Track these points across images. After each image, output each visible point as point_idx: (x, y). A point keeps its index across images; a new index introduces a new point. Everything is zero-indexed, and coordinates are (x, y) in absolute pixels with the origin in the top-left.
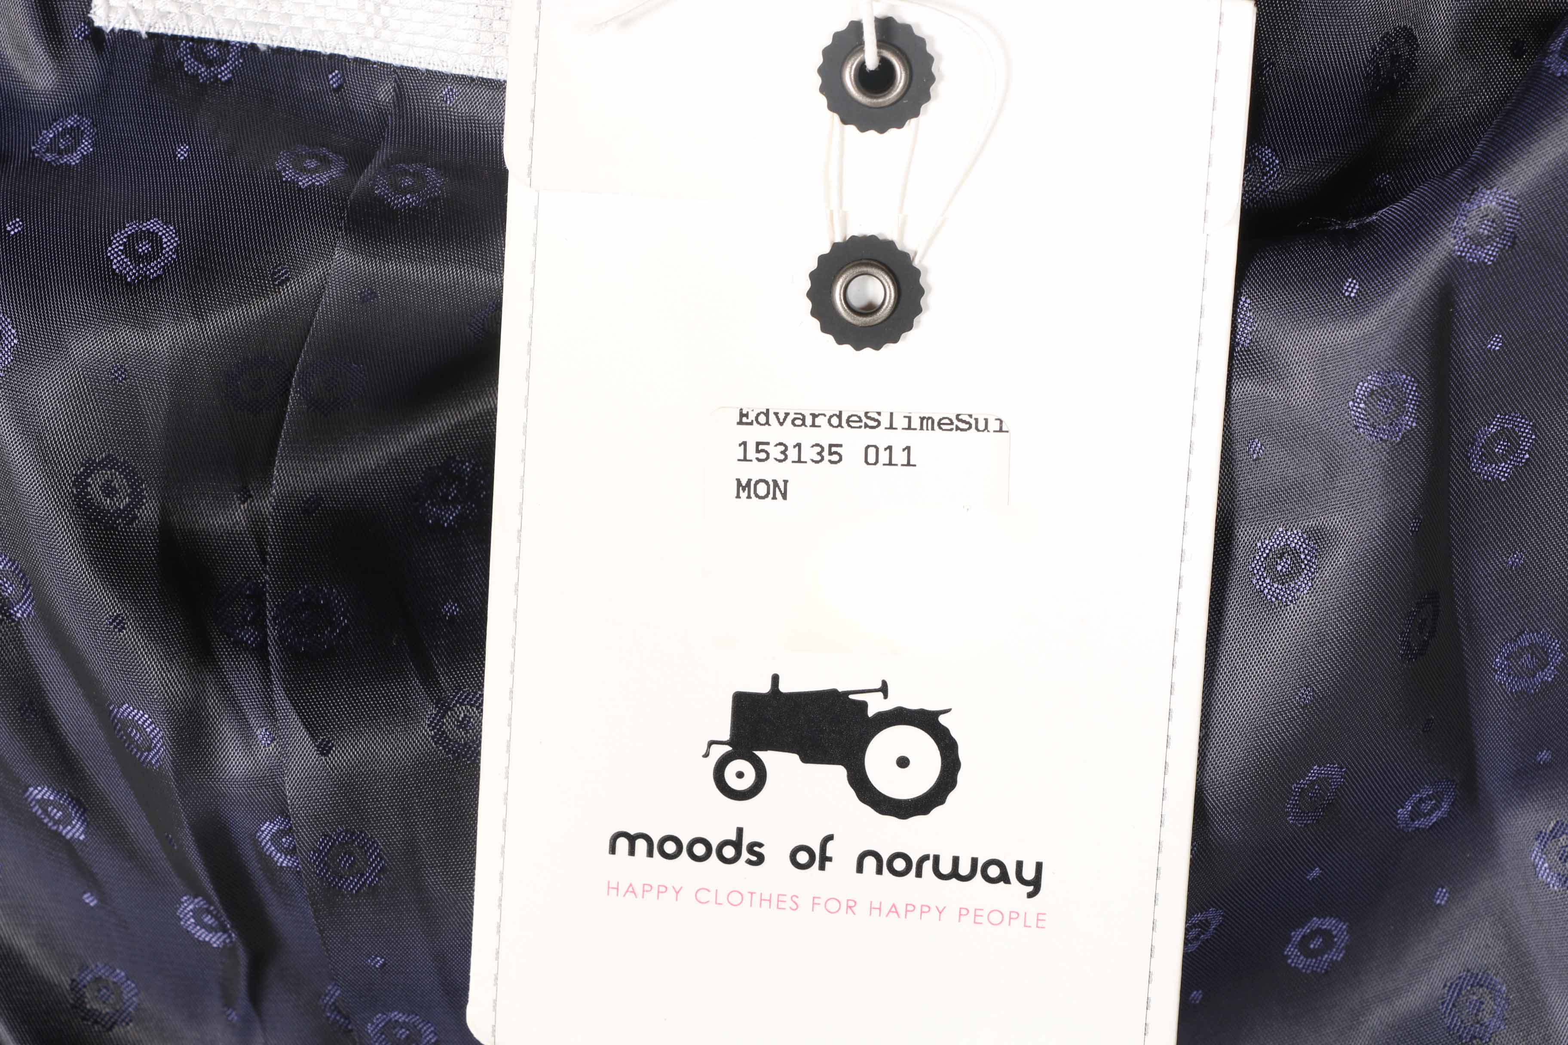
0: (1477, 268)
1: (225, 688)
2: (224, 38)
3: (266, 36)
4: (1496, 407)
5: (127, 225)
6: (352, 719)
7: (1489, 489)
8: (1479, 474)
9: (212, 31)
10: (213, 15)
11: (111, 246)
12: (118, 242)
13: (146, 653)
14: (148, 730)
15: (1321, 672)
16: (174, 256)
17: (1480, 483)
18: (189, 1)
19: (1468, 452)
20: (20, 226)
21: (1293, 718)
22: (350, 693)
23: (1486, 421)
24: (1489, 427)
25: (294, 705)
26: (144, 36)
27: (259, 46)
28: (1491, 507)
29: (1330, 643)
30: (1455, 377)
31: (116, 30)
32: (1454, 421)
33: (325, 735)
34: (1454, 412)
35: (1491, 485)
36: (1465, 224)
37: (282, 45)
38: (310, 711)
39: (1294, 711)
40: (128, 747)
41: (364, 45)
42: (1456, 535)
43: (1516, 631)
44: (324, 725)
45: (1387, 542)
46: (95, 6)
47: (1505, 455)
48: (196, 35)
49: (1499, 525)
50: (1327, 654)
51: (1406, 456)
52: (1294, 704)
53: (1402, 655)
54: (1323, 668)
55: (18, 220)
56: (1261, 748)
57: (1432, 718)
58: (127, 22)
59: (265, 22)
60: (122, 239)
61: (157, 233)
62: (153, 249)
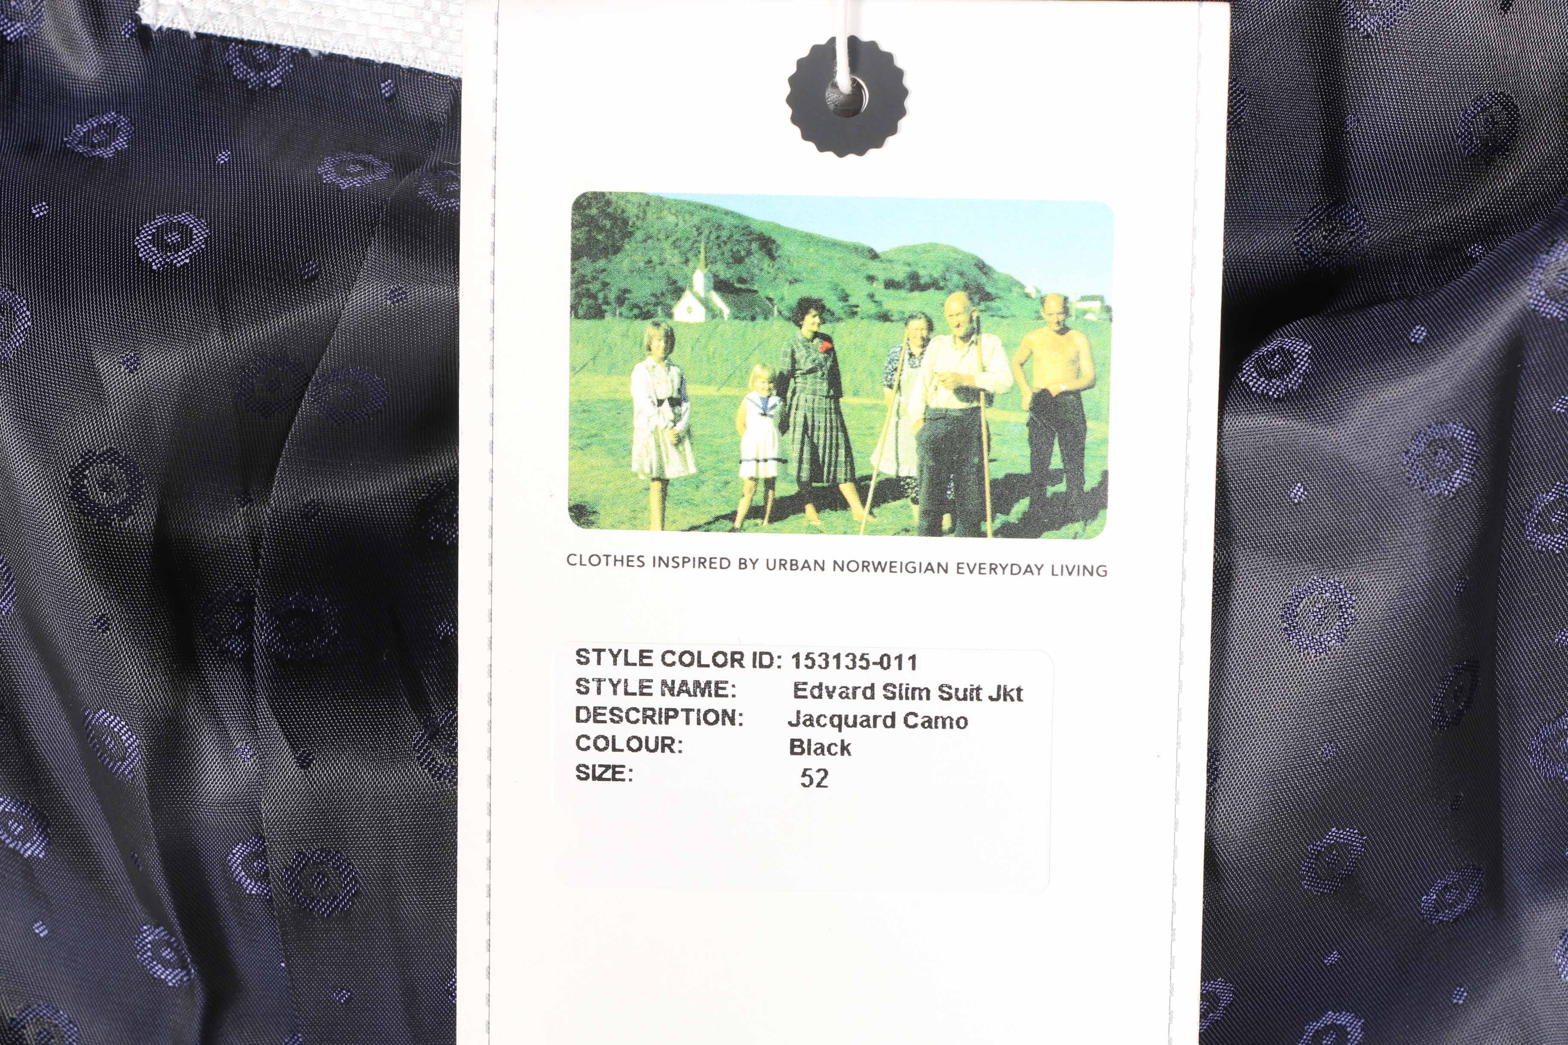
0: (1550, 324)
1: (206, 698)
2: (274, 42)
3: (318, 42)
4: (1556, 473)
5: (158, 217)
6: (335, 732)
7: (1542, 560)
8: (1533, 543)
9: (263, 34)
10: (264, 18)
11: (138, 236)
12: (147, 232)
13: (129, 657)
14: (124, 738)
15: (1346, 728)
16: (203, 246)
17: (1533, 553)
18: (240, 2)
19: (1523, 519)
20: (45, 209)
21: (1314, 773)
22: (335, 706)
23: (1545, 488)
24: (1547, 495)
25: (276, 713)
26: (193, 36)
27: (310, 51)
28: (1543, 579)
29: (1358, 699)
30: (1517, 438)
31: (164, 29)
32: (1512, 484)
33: (306, 747)
34: (1512, 475)
35: (1545, 556)
36: (1543, 277)
37: (335, 52)
38: (292, 721)
39: (1315, 766)
40: (100, 757)
41: (420, 55)
42: (1503, 605)
43: (1556, 712)
44: (305, 737)
45: (1430, 599)
46: (144, 3)
47: (1562, 526)
48: (246, 37)
49: (1549, 599)
50: (1355, 709)
51: (1459, 512)
52: (1316, 760)
53: (1433, 721)
54: (1349, 724)
55: (44, 203)
56: (1277, 803)
57: (1461, 797)
58: (176, 21)
59: (318, 27)
60: (151, 230)
61: (188, 226)
62: (182, 240)
